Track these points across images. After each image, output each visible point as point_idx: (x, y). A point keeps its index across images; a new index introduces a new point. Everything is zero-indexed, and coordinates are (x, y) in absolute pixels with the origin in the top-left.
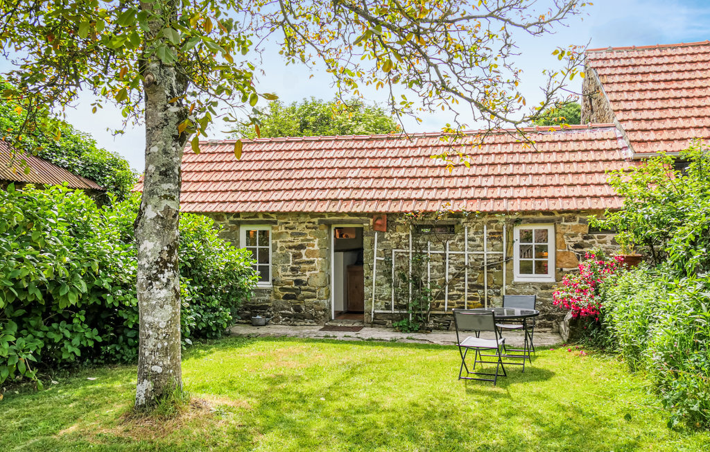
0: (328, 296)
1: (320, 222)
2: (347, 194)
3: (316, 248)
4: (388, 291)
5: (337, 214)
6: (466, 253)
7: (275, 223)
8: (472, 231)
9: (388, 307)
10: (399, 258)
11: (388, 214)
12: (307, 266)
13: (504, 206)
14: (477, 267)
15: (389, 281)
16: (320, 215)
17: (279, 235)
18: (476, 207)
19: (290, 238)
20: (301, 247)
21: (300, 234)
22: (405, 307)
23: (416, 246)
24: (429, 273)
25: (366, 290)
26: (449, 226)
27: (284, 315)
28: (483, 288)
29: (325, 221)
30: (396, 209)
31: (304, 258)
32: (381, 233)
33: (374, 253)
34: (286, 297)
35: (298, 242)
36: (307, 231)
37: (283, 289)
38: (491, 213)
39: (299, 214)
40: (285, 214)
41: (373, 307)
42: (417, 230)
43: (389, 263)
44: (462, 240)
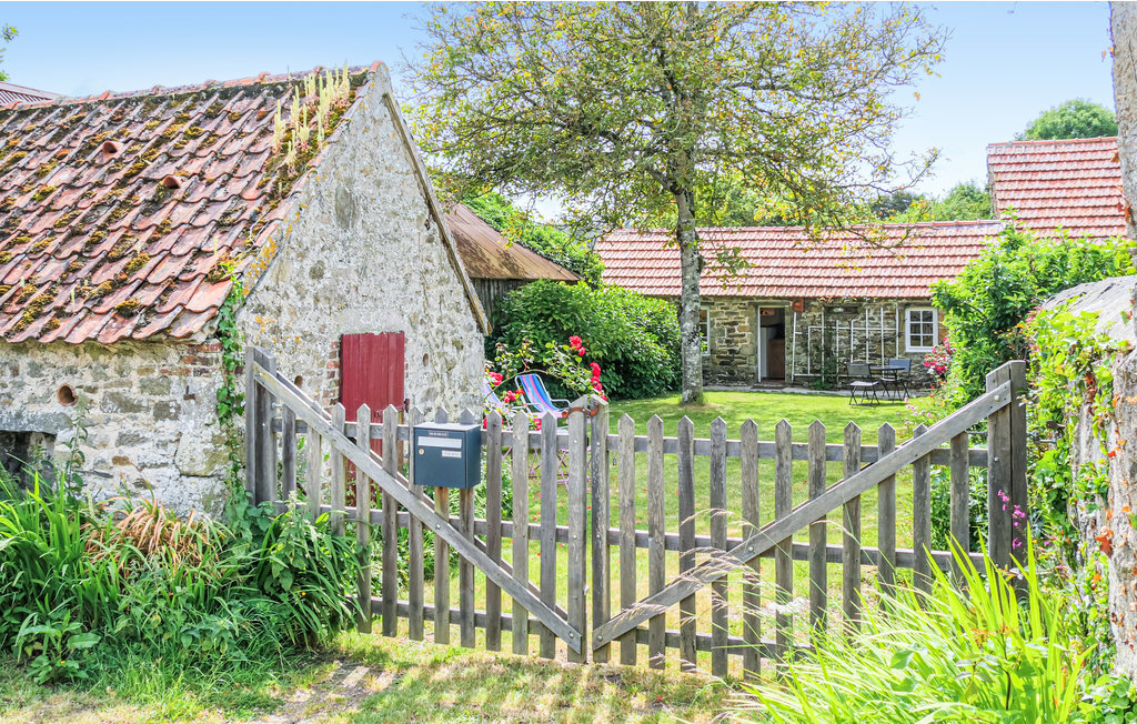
0: (756, 362)
1: (750, 304)
2: (771, 281)
3: (747, 324)
4: (804, 359)
5: (764, 297)
6: (867, 329)
7: (713, 304)
8: (872, 312)
9: (805, 372)
10: (814, 333)
11: (804, 298)
12: (739, 339)
13: (897, 293)
14: (876, 340)
15: (806, 351)
16: (750, 298)
17: (716, 314)
18: (875, 293)
19: (725, 317)
20: (735, 323)
21: (733, 313)
22: (819, 371)
23: (827, 323)
24: (837, 346)
25: (787, 358)
26: (854, 308)
27: (720, 378)
28: (880, 356)
29: (752, 302)
30: (811, 295)
31: (737, 332)
32: (799, 313)
33: (793, 329)
34: (722, 363)
35: (732, 319)
36: (739, 311)
37: (719, 357)
38: (886, 298)
39: (732, 297)
40: (721, 297)
41: (793, 371)
42: (829, 310)
43: (805, 337)
44: (864, 319)
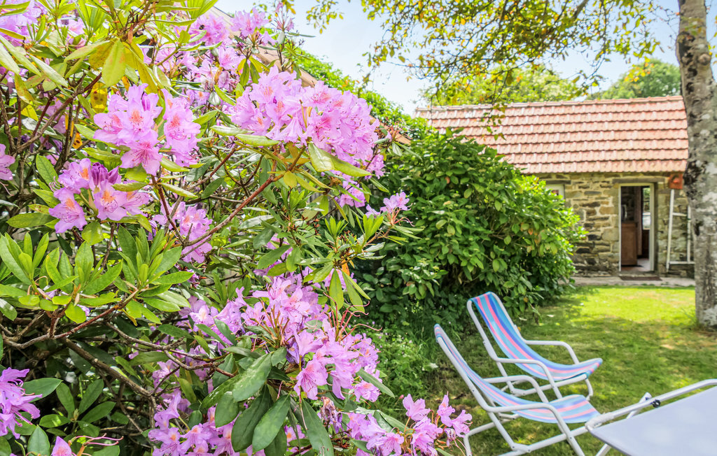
1: (615, 182)
3: (610, 205)
4: (684, 244)
5: (635, 173)
7: (569, 182)
12: (601, 222)
15: (685, 235)
16: (616, 174)
17: (572, 194)
19: (584, 197)
20: (596, 204)
21: (594, 193)
25: (662, 243)
27: (578, 267)
29: (619, 180)
31: (599, 215)
32: (678, 190)
33: (670, 209)
34: (580, 251)
35: (592, 199)
36: (602, 190)
37: (577, 244)
39: (592, 174)
40: (579, 174)
41: (668, 259)
43: (684, 218)
